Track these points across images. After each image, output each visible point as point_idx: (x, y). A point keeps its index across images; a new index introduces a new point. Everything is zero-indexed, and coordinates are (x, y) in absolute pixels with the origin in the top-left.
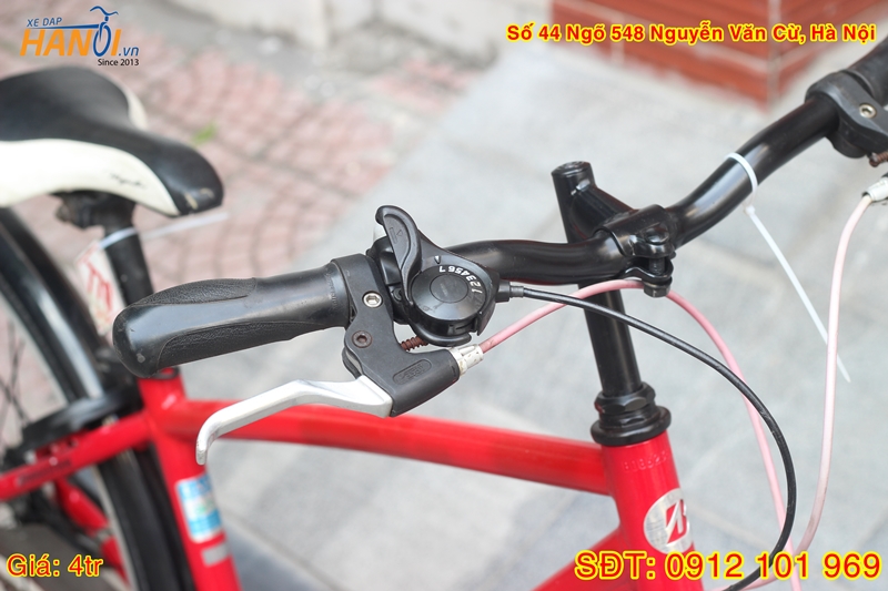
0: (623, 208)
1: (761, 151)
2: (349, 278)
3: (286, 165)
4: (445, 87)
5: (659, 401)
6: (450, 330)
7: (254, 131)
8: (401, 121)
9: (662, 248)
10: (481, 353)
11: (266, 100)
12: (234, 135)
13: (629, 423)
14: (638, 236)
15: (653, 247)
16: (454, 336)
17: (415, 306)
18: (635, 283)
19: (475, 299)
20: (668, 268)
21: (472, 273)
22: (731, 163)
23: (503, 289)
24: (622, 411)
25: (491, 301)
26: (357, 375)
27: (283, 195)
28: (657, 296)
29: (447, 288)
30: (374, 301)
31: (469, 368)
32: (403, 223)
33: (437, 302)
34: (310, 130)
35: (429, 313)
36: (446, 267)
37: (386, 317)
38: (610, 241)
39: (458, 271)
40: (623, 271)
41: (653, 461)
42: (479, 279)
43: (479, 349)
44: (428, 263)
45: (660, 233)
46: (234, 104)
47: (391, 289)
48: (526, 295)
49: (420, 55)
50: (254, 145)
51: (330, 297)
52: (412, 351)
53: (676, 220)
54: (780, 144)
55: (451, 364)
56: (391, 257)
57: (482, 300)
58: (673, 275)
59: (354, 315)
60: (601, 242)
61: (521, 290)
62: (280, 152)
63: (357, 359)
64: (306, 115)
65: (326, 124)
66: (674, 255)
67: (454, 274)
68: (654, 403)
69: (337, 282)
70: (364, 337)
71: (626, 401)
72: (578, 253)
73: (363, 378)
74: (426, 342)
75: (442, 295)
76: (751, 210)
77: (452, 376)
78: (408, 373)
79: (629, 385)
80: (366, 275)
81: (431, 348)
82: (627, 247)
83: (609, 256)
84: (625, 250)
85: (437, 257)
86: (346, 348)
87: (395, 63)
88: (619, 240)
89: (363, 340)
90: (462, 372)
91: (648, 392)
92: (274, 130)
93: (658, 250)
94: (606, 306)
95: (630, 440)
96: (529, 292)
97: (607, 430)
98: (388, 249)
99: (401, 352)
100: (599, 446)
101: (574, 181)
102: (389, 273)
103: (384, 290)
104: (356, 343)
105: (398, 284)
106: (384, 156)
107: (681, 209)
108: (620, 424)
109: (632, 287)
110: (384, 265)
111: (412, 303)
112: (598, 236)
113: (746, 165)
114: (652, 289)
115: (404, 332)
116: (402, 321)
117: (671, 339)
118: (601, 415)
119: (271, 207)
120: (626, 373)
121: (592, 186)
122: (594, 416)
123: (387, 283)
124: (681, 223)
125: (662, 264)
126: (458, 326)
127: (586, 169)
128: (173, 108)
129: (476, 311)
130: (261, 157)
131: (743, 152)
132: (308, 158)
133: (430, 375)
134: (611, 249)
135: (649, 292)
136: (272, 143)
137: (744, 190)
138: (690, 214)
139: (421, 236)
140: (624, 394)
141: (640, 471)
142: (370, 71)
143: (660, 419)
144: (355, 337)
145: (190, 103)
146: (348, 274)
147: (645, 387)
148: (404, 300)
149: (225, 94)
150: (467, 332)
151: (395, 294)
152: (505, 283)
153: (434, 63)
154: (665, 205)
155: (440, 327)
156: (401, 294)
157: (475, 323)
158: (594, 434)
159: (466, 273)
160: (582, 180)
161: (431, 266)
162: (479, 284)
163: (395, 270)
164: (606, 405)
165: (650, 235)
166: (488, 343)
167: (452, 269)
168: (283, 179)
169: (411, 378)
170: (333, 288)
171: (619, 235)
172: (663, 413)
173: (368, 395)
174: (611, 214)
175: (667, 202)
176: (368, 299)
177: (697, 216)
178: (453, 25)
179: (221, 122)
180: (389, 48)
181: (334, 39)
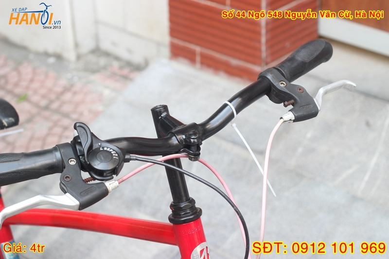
0: (180, 124)
1: (238, 100)
2: (63, 152)
3: (57, 111)
4: (126, 78)
5: (197, 205)
6: (105, 174)
7: (44, 97)
8: (107, 92)
9: (196, 140)
10: (118, 184)
11: (49, 83)
12: (35, 98)
13: (184, 214)
14: (186, 136)
15: (192, 140)
16: (106, 176)
17: (90, 164)
18: (185, 155)
19: (115, 161)
20: (199, 149)
21: (114, 150)
22: (225, 106)
23: (127, 157)
24: (181, 209)
25: (122, 162)
26: (65, 193)
27: (56, 124)
28: (194, 161)
29: (103, 156)
30: (73, 162)
31: (112, 190)
32: (85, 129)
33: (99, 162)
34: (68, 96)
35: (96, 167)
36: (103, 148)
37: (78, 168)
38: (174, 138)
39: (108, 149)
40: (180, 150)
41: (194, 231)
42: (117, 153)
43: (117, 183)
44: (95, 146)
45: (195, 134)
46: (35, 85)
47: (81, 157)
48: (137, 159)
49: (116, 64)
50: (43, 103)
51: (55, 160)
52: (89, 183)
53: (202, 129)
54: (247, 98)
55: (104, 188)
56: (80, 144)
57: (118, 161)
58: (201, 152)
59: (65, 168)
60: (170, 138)
61: (135, 157)
62: (55, 106)
63: (65, 186)
64: (66, 90)
65: (75, 93)
66: (201, 144)
67: (106, 151)
68: (195, 206)
69: (58, 155)
70: (67, 177)
71: (183, 205)
72: (160, 143)
73: (67, 194)
74: (94, 179)
75: (101, 159)
76: (234, 125)
77: (105, 193)
78: (87, 192)
79: (184, 198)
80: (70, 151)
81: (97, 181)
82: (181, 140)
83: (173, 144)
84: (180, 142)
85: (100, 144)
86: (61, 182)
87: (105, 68)
88: (178, 137)
89: (68, 178)
90: (109, 191)
91: (192, 201)
92: (53, 96)
93: (194, 141)
94: (174, 165)
95: (185, 222)
96: (138, 158)
97: (175, 217)
98: (79, 141)
99: (84, 183)
100: (172, 224)
101: (161, 113)
102: (80, 151)
103: (77, 157)
104: (65, 179)
105: (83, 155)
106: (100, 108)
107: (204, 125)
108: (180, 215)
109: (184, 157)
110: (78, 147)
111: (88, 163)
112: (169, 136)
113: (232, 106)
114: (192, 158)
115: (85, 175)
116: (85, 170)
117: (197, 178)
118: (173, 211)
119: (51, 129)
120: (183, 193)
121: (168, 115)
122: (170, 212)
123: (79, 154)
124: (204, 131)
125: (196, 147)
126: (108, 172)
127: (165, 108)
128: (9, 87)
129: (115, 166)
130: (47, 108)
131: (230, 101)
132: (67, 108)
133: (96, 193)
134: (174, 141)
135: (191, 159)
136: (52, 102)
137: (231, 117)
138: (208, 127)
139: (92, 135)
140: (182, 202)
141: (189, 234)
142: (94, 72)
143: (197, 213)
144: (65, 177)
145: (17, 84)
146: (62, 151)
147: (191, 199)
148: (85, 162)
149: (32, 80)
150: (112, 175)
151: (82, 160)
152: (128, 155)
153: (121, 68)
154: (198, 123)
155: (100, 173)
156: (84, 159)
157: (115, 171)
158: (170, 219)
159: (111, 150)
160: (163, 112)
161: (97, 147)
162: (117, 155)
163: (82, 149)
164: (175, 207)
165: (191, 135)
166: (121, 180)
167: (105, 149)
168: (56, 117)
169: (87, 194)
170: (56, 157)
171: (178, 135)
172: (199, 210)
173: (69, 202)
174: (175, 126)
175: (199, 122)
176: (71, 161)
177: (211, 127)
178: (130, 51)
179: (30, 93)
180: (103, 61)
181: (79, 57)
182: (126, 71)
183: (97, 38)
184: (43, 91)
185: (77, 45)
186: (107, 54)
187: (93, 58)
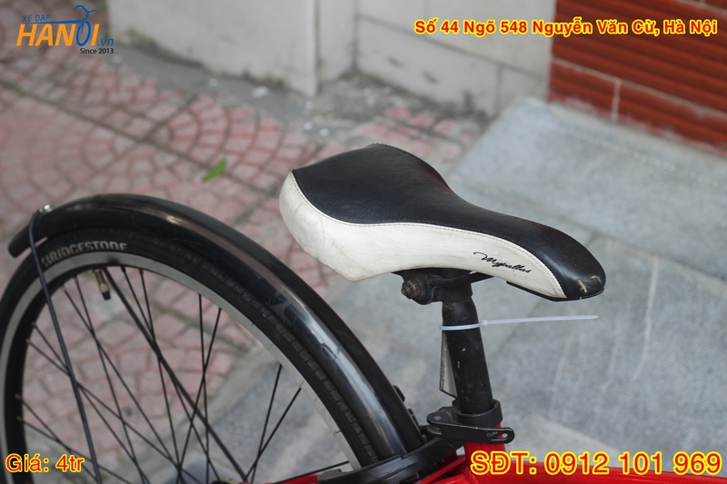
7: (262, 168)
11: (268, 141)
12: (245, 172)
46: (238, 144)
49: (399, 103)
87: (378, 111)
128: (182, 147)
145: (196, 141)
149: (227, 133)
153: (414, 112)
178: (431, 79)
179: (231, 160)
180: (371, 97)
181: (321, 88)
182: (426, 119)
183: (354, 49)
184: (259, 157)
185: (319, 63)
186: (377, 82)
187: (349, 91)
